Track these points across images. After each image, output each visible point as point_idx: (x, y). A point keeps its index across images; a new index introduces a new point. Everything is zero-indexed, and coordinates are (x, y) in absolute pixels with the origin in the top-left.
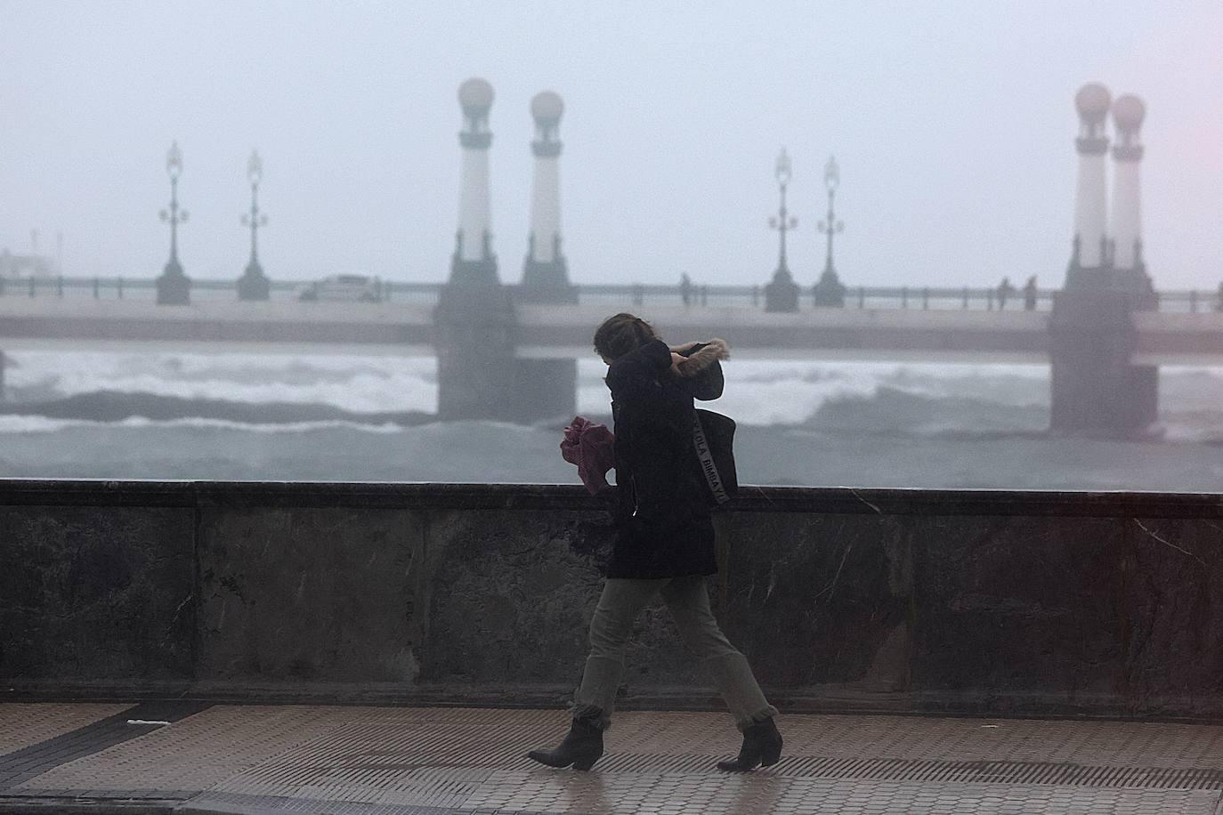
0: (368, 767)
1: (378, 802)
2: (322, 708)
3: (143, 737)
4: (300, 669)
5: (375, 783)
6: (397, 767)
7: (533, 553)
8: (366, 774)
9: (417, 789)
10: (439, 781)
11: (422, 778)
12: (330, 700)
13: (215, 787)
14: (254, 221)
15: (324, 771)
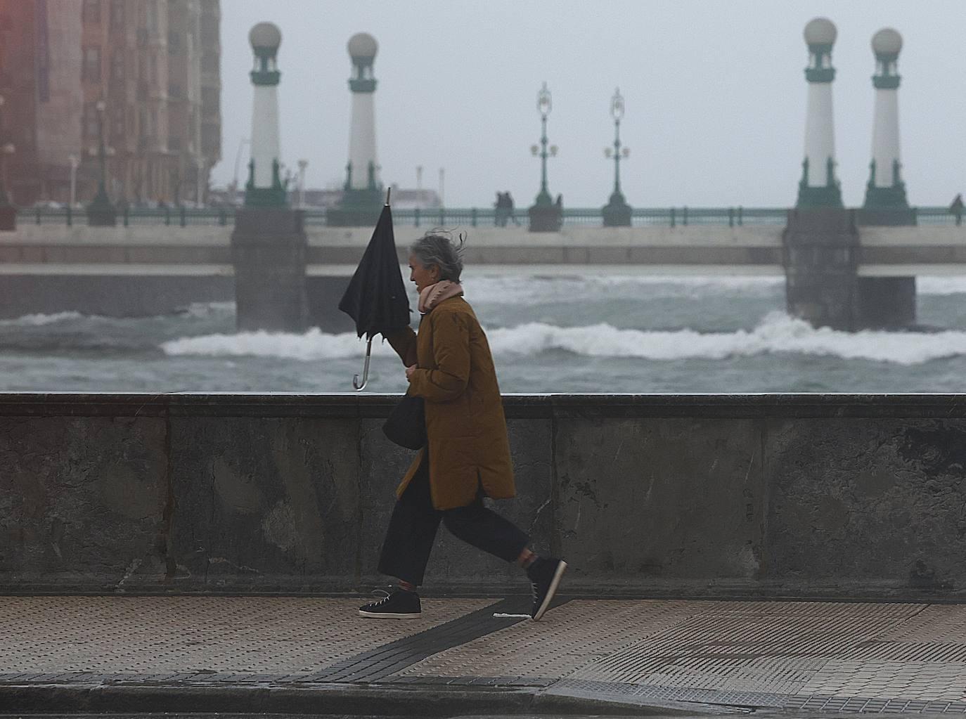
0: (712, 656)
1: (721, 689)
2: (671, 602)
3: (507, 629)
4: (649, 567)
5: (718, 672)
6: (739, 657)
7: (864, 458)
8: (710, 662)
9: (757, 677)
10: (777, 669)
11: (762, 666)
12: (679, 595)
13: (572, 675)
14: (617, 153)
15: (672, 660)
